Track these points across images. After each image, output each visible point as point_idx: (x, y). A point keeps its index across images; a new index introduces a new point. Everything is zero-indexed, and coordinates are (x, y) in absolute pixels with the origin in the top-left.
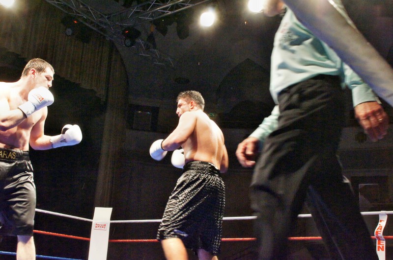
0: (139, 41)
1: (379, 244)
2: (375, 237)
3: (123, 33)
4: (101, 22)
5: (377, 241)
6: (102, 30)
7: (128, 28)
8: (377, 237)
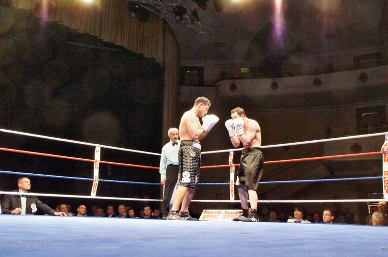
0: (186, 16)
1: (385, 157)
2: (381, 152)
3: (174, 11)
4: (156, 5)
5: (383, 155)
6: (157, 10)
7: (177, 7)
8: (384, 152)
